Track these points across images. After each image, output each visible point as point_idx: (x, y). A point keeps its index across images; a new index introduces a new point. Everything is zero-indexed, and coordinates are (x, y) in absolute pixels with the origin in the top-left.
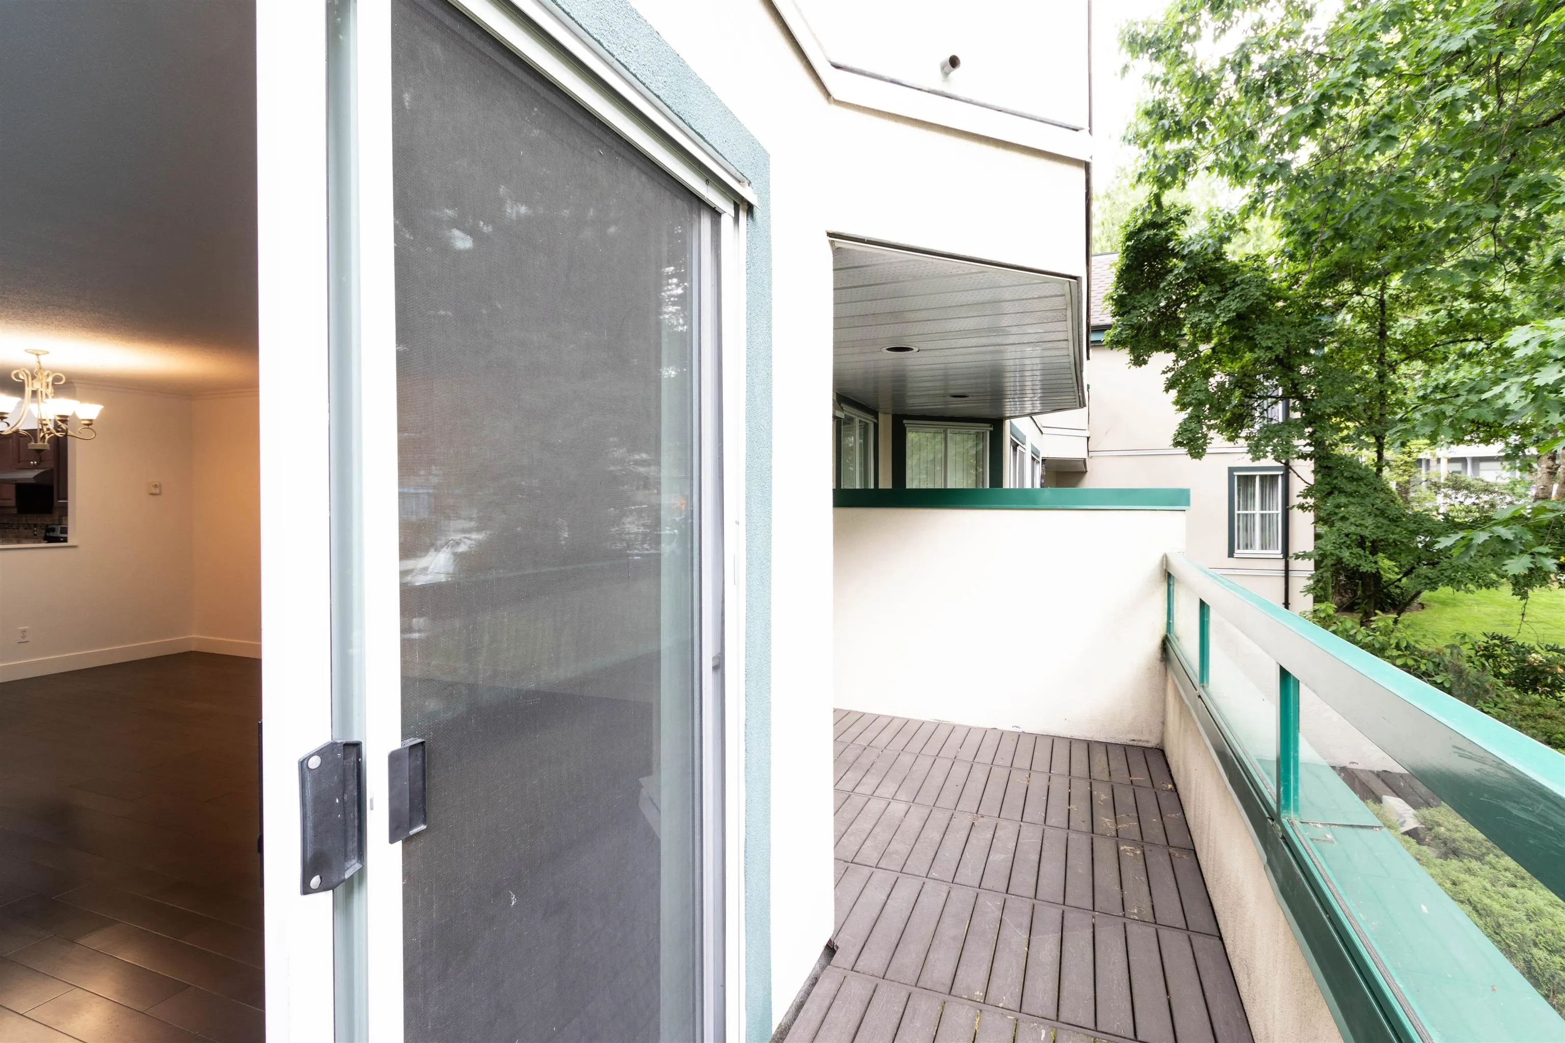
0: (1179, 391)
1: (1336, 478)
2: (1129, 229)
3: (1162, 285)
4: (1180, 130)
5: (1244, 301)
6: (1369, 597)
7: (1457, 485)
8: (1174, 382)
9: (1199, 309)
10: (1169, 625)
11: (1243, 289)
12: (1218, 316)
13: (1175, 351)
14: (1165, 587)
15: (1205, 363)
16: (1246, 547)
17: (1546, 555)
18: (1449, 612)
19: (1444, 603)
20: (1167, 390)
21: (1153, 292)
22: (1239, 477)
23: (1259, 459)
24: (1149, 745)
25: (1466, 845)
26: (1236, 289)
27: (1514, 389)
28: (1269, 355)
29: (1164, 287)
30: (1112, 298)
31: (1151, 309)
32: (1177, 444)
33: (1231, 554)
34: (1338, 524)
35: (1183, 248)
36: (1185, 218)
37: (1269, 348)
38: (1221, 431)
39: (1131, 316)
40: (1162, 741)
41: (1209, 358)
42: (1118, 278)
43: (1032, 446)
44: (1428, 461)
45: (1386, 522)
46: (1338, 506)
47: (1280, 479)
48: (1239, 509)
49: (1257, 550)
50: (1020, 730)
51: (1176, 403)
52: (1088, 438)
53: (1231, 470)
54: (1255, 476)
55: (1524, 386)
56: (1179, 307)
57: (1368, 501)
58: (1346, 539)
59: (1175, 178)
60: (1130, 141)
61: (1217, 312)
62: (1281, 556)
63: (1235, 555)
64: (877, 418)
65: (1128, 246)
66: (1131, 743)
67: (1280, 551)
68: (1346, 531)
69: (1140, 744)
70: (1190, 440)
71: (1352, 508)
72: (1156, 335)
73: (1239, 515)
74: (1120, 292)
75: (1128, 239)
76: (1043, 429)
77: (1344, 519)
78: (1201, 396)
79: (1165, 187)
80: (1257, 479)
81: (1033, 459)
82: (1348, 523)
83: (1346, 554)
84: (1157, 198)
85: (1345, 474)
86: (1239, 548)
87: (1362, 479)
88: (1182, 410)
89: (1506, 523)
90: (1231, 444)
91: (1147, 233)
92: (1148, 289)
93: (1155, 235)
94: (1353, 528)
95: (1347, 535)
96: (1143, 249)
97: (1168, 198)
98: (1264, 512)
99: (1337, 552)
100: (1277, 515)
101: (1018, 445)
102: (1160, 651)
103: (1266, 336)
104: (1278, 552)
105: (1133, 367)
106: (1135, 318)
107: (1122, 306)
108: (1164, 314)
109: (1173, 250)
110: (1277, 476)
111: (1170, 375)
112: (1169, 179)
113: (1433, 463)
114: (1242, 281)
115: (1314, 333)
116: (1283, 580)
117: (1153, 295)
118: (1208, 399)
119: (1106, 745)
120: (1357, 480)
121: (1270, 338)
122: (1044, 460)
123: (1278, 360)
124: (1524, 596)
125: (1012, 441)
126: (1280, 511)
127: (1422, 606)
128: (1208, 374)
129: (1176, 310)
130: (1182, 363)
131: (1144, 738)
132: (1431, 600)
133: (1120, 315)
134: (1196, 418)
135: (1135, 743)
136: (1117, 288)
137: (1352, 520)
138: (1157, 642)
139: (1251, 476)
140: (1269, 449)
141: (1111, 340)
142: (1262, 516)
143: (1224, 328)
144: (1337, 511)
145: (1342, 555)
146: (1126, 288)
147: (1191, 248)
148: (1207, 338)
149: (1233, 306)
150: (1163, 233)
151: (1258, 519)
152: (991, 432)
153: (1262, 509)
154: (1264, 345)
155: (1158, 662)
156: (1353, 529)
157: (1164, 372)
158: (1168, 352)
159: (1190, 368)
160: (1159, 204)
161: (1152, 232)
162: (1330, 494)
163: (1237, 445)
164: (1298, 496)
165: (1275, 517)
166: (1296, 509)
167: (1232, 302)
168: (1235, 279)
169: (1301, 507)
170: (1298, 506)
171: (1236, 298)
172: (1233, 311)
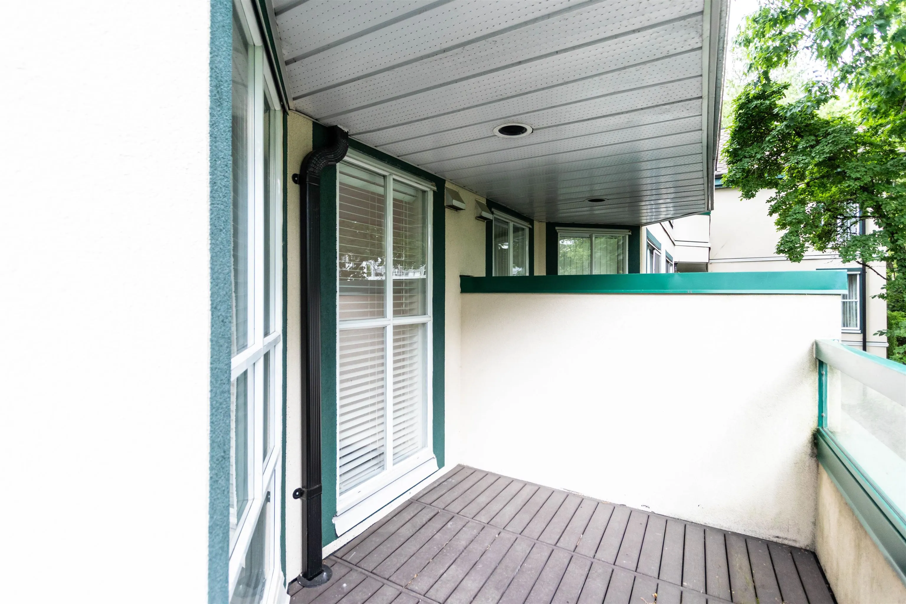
0: (780, 215)
2: (741, 101)
3: (767, 139)
4: (786, 18)
5: (837, 145)
8: (776, 208)
9: (798, 153)
10: (821, 418)
11: (834, 137)
12: (813, 158)
13: (776, 187)
14: (815, 377)
15: (800, 195)
20: (771, 214)
21: (759, 144)
23: (849, 261)
24: (797, 545)
26: (829, 137)
28: (858, 183)
29: (770, 139)
30: (728, 151)
31: (759, 156)
32: (780, 251)
35: (786, 112)
36: (785, 91)
37: (857, 179)
38: (813, 243)
39: (743, 162)
40: (814, 542)
41: (804, 191)
42: (732, 137)
43: (666, 252)
47: (858, 277)
50: (649, 510)
51: (778, 223)
52: (710, 248)
56: (779, 155)
59: (779, 58)
60: (740, 44)
61: (813, 155)
62: (860, 332)
64: (533, 225)
65: (740, 113)
66: (775, 540)
67: (858, 328)
69: (786, 542)
70: (791, 249)
72: (761, 176)
74: (734, 147)
75: (741, 108)
76: (675, 242)
78: (800, 216)
79: (771, 66)
81: (667, 262)
84: (766, 74)
88: (782, 228)
90: (821, 253)
91: (755, 102)
92: (755, 143)
93: (761, 104)
96: (751, 115)
97: (773, 74)
98: (845, 300)
100: (856, 302)
101: (654, 249)
102: (810, 445)
103: (855, 170)
105: (744, 200)
106: (746, 164)
107: (735, 156)
108: (767, 161)
109: (777, 114)
110: (856, 275)
111: (773, 203)
112: (775, 59)
114: (834, 131)
115: (896, 166)
116: (862, 348)
117: (760, 147)
118: (805, 219)
119: (746, 539)
121: (859, 171)
122: (676, 264)
123: (864, 189)
125: (648, 245)
126: (858, 300)
128: (803, 202)
129: (777, 158)
130: (783, 194)
131: (789, 537)
133: (733, 164)
134: (795, 233)
135: (779, 541)
136: (731, 144)
138: (806, 436)
140: (858, 253)
141: (728, 181)
143: (816, 170)
146: (739, 144)
147: (794, 111)
148: (802, 177)
149: (827, 150)
150: (768, 102)
152: (629, 236)
154: (854, 177)
155: (808, 457)
157: (768, 201)
158: (770, 188)
159: (789, 197)
160: (767, 78)
161: (759, 102)
163: (825, 253)
164: (882, 288)
165: (854, 304)
166: (877, 298)
167: (825, 147)
168: (827, 130)
169: (882, 296)
170: (875, 296)
171: (829, 143)
172: (827, 153)
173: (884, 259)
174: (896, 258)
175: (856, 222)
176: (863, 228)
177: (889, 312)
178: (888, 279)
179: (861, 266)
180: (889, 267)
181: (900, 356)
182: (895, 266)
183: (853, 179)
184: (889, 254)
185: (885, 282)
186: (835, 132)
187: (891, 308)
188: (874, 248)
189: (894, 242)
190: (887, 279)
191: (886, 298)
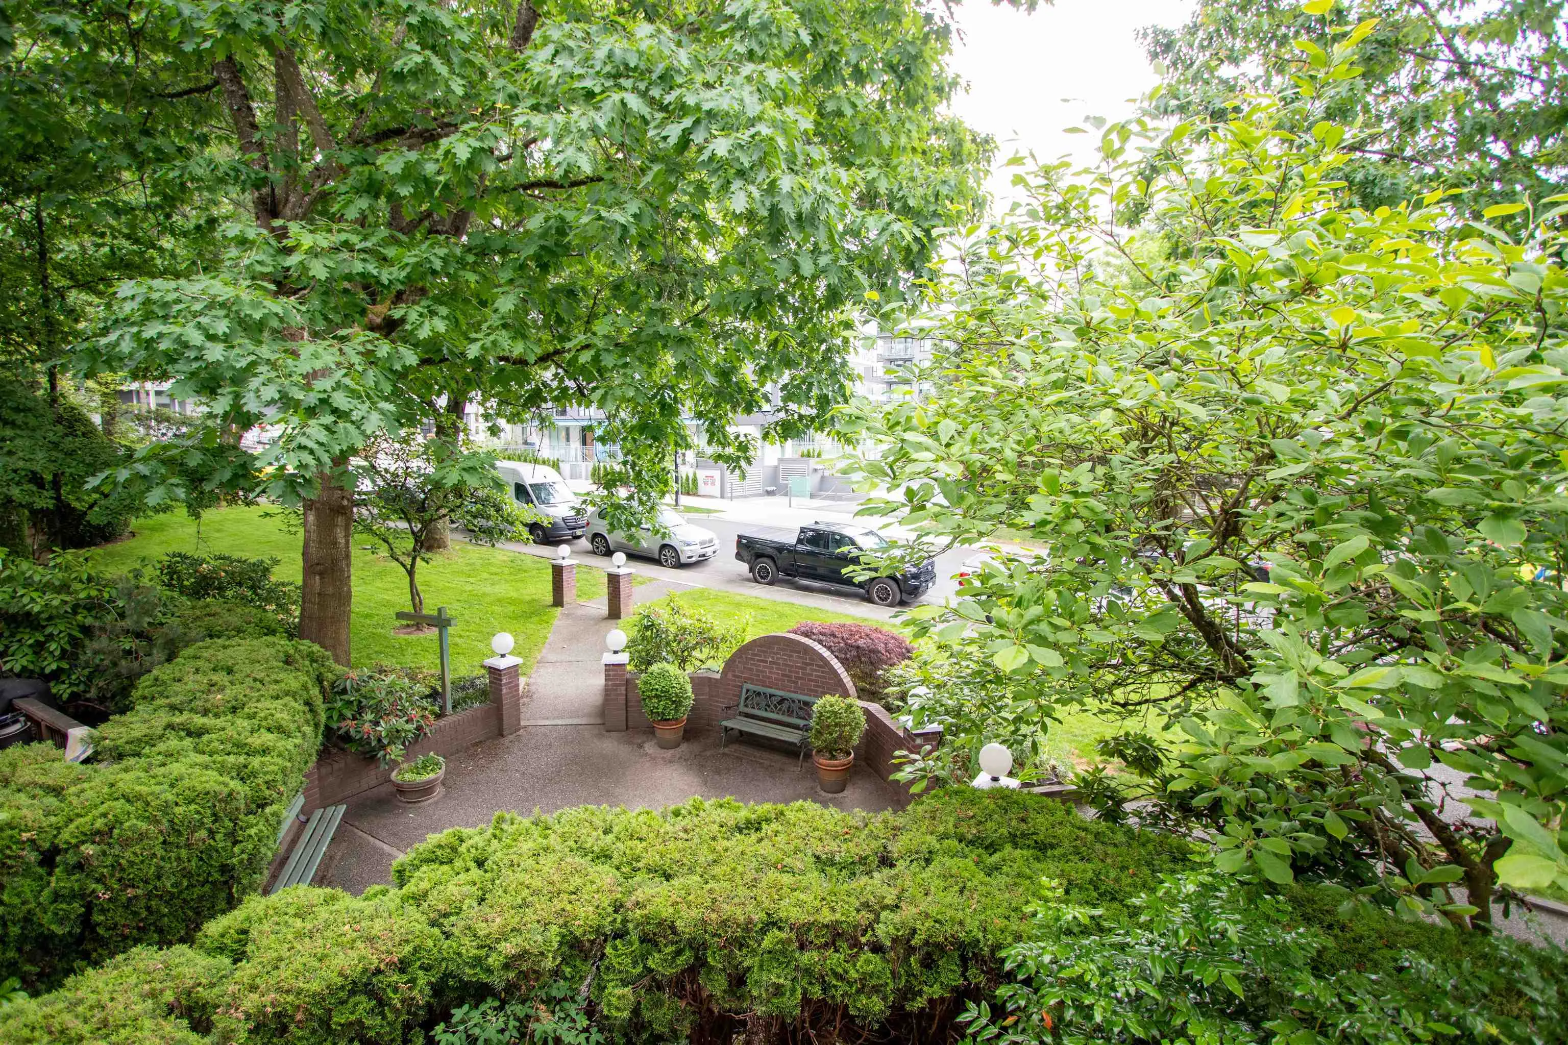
6: (55, 534)
7: (161, 418)
17: (177, 485)
18: (157, 537)
19: (153, 529)
25: (128, 747)
27: (127, 337)
44: (138, 392)
45: (61, 456)
55: (137, 336)
57: (38, 434)
58: (13, 475)
68: (13, 467)
71: (18, 442)
77: (10, 453)
82: (15, 457)
83: (15, 492)
87: (30, 410)
89: (145, 460)
95: (15, 472)
99: (5, 490)
113: (143, 395)
120: (26, 411)
124: (198, 516)
127: (133, 534)
132: (142, 527)
137: (21, 454)
145: (10, 493)
156: (21, 464)
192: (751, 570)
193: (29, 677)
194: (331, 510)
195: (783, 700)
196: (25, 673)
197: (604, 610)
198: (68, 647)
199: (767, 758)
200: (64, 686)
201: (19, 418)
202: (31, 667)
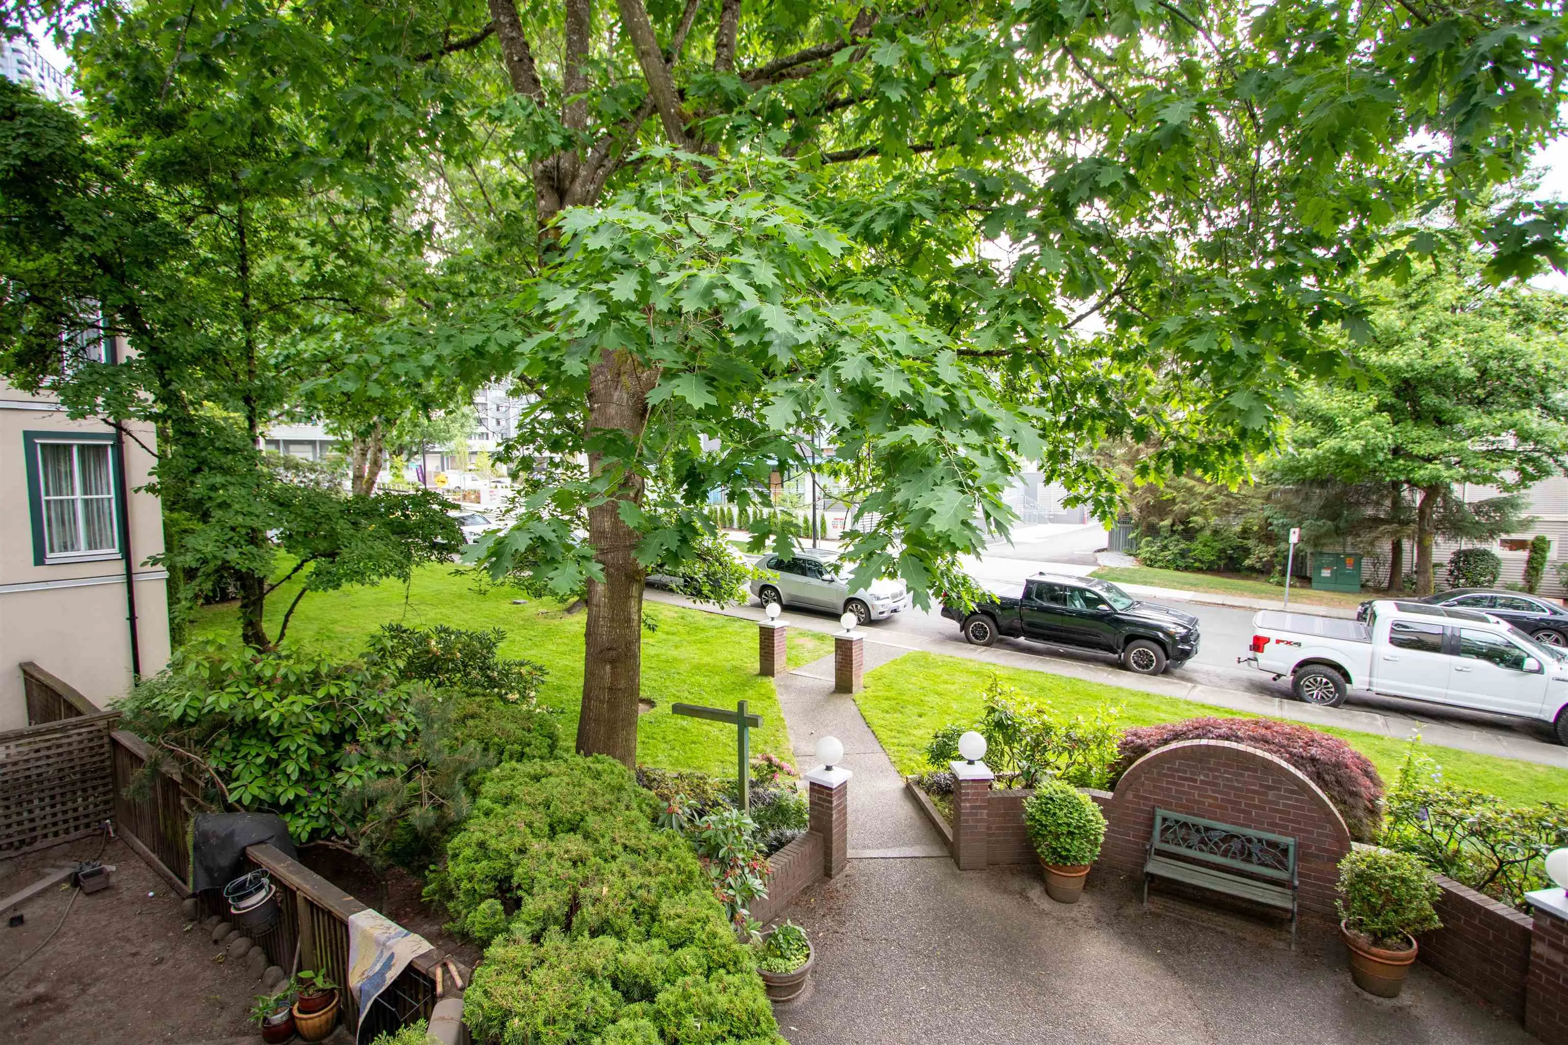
1: (204, 449)
5: (37, 145)
11: (30, 125)
16: (66, 549)
22: (43, 445)
23: (83, 416)
33: (40, 559)
34: (218, 514)
37: (85, 238)
46: (213, 488)
47: (110, 450)
48: (47, 494)
49: (83, 550)
53: (29, 436)
54: (71, 446)
58: (232, 534)
62: (119, 556)
63: (48, 562)
67: (117, 550)
68: (231, 523)
73: (48, 502)
77: (224, 505)
80: (75, 450)
82: (232, 511)
83: (233, 555)
85: (217, 444)
86: (52, 551)
87: (240, 451)
90: (27, 395)
94: (240, 519)
95: (233, 529)
98: (88, 497)
99: (220, 554)
100: (109, 500)
103: (82, 217)
104: (115, 551)
110: (106, 445)
116: (125, 588)
120: (234, 452)
121: (90, 223)
126: (113, 495)
137: (237, 507)
139: (65, 445)
140: (100, 400)
142: (86, 502)
144: (213, 494)
145: (228, 558)
151: (80, 507)
153: (85, 493)
162: (198, 470)
163: (37, 398)
164: (150, 474)
165: (106, 504)
166: (143, 491)
167: (10, 141)
168: (13, 105)
169: (151, 489)
170: (139, 489)
171: (18, 136)
172: (15, 157)
173: (149, 417)
174: (170, 417)
175: (96, 341)
176: (113, 352)
177: (167, 513)
178: (161, 457)
179: (112, 430)
180: (162, 434)
181: (188, 604)
182: (170, 432)
183: (77, 234)
184: (158, 409)
185: (155, 462)
186: (33, 116)
187: (170, 506)
188: (131, 392)
189: (165, 384)
190: (159, 458)
191: (159, 491)
192: (962, 628)
193: (259, 810)
194: (627, 576)
195: (1229, 837)
196: (259, 806)
197: (829, 680)
198: (307, 768)
199: (1218, 920)
200: (302, 822)
201: (228, 461)
202: (263, 796)
